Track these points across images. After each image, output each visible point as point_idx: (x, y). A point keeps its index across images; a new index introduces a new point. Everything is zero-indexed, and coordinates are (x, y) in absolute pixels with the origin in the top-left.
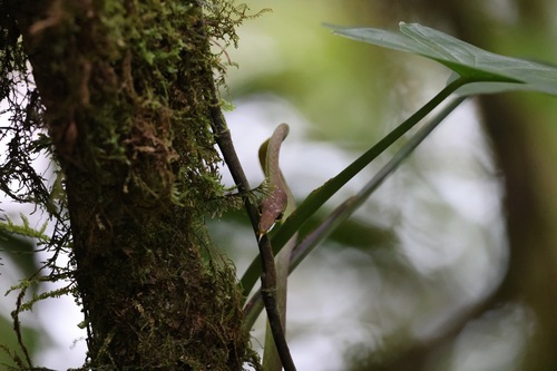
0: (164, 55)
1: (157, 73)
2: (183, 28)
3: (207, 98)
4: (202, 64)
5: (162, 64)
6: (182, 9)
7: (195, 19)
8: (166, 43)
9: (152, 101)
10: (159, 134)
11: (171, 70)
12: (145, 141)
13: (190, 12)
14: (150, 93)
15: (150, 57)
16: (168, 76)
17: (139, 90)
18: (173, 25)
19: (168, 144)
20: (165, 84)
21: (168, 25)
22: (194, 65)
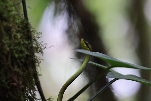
0: (21, 55)
1: (18, 61)
2: (27, 48)
3: (33, 70)
4: (32, 59)
5: (20, 58)
6: (26, 42)
7: (31, 46)
8: (21, 52)
9: (16, 69)
10: (18, 80)
11: (23, 60)
12: (14, 81)
13: (29, 43)
14: (16, 67)
15: (17, 56)
16: (22, 62)
17: (13, 65)
18: (24, 47)
19: (21, 83)
20: (21, 64)
21: (22, 47)
22: (30, 60)
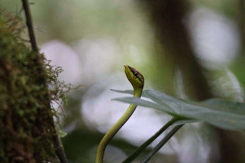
0: (28, 111)
1: (25, 120)
2: (38, 98)
3: (51, 131)
4: (48, 114)
5: (27, 116)
6: (37, 88)
7: (44, 92)
8: (30, 105)
9: (22, 134)
10: (26, 150)
11: (33, 118)
12: (18, 154)
13: (42, 89)
14: (21, 130)
15: (21, 113)
16: (31, 121)
17: (16, 128)
18: (33, 96)
19: (30, 155)
20: (29, 125)
21: (31, 96)
22: (44, 115)
